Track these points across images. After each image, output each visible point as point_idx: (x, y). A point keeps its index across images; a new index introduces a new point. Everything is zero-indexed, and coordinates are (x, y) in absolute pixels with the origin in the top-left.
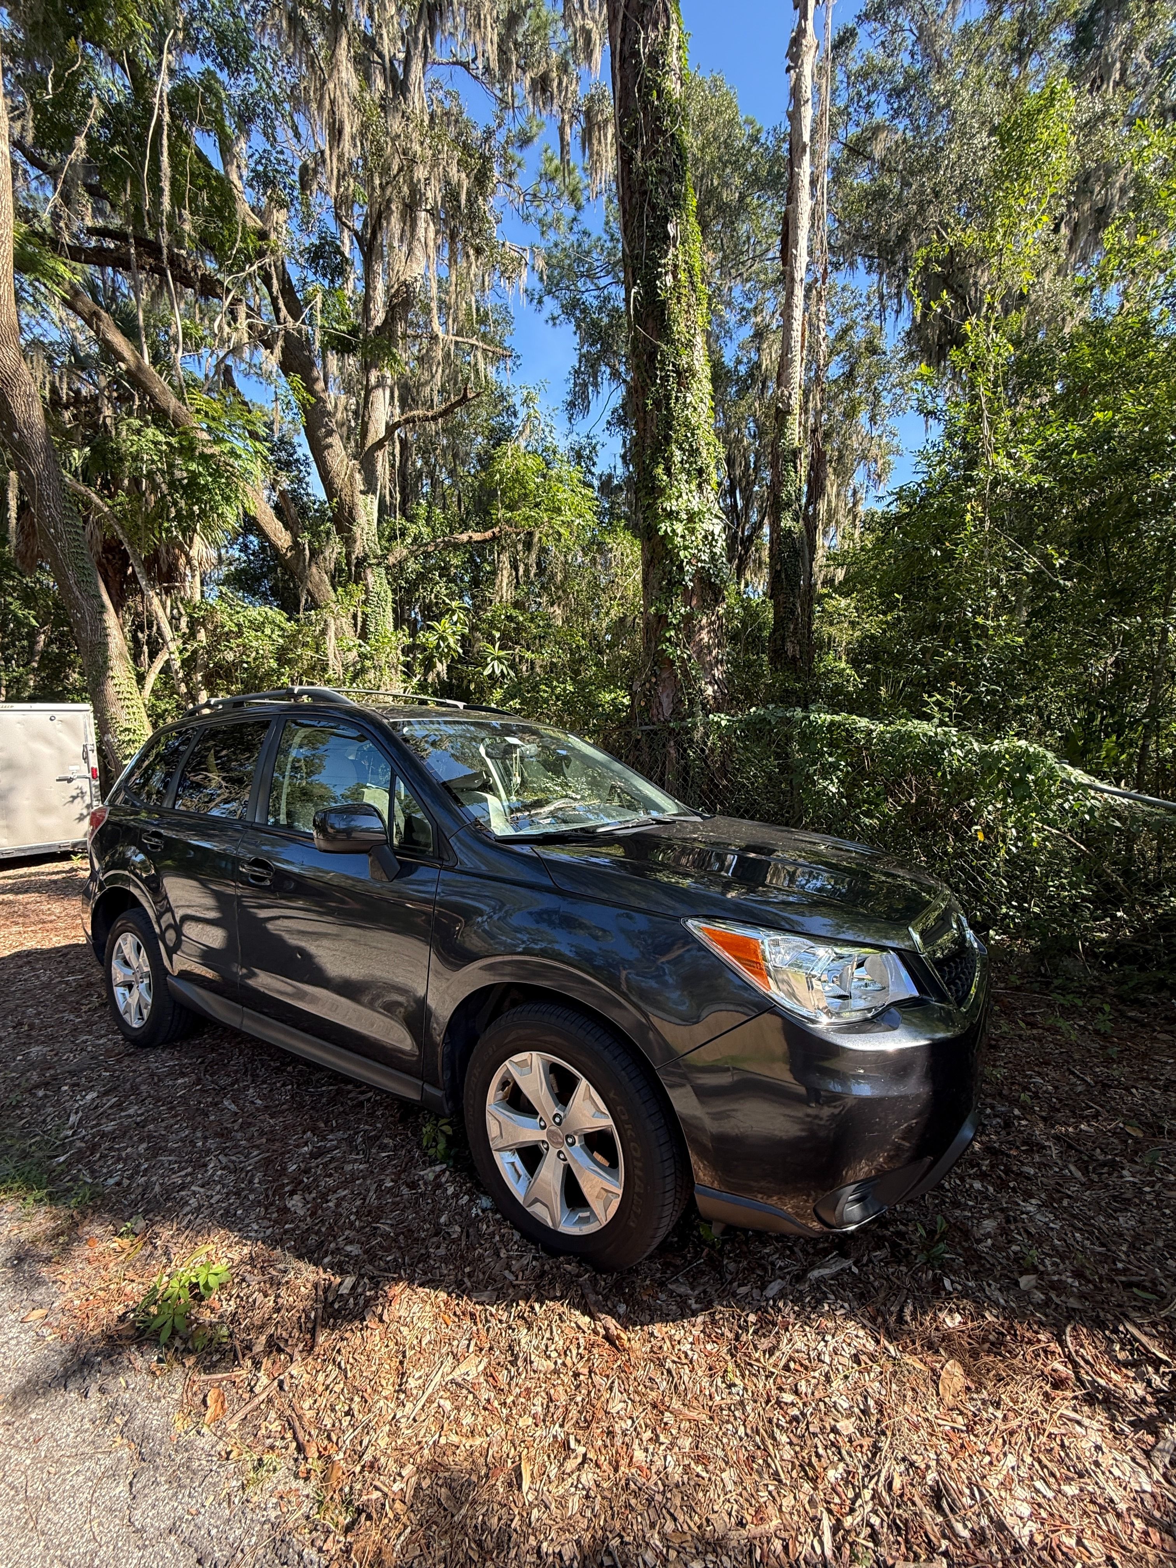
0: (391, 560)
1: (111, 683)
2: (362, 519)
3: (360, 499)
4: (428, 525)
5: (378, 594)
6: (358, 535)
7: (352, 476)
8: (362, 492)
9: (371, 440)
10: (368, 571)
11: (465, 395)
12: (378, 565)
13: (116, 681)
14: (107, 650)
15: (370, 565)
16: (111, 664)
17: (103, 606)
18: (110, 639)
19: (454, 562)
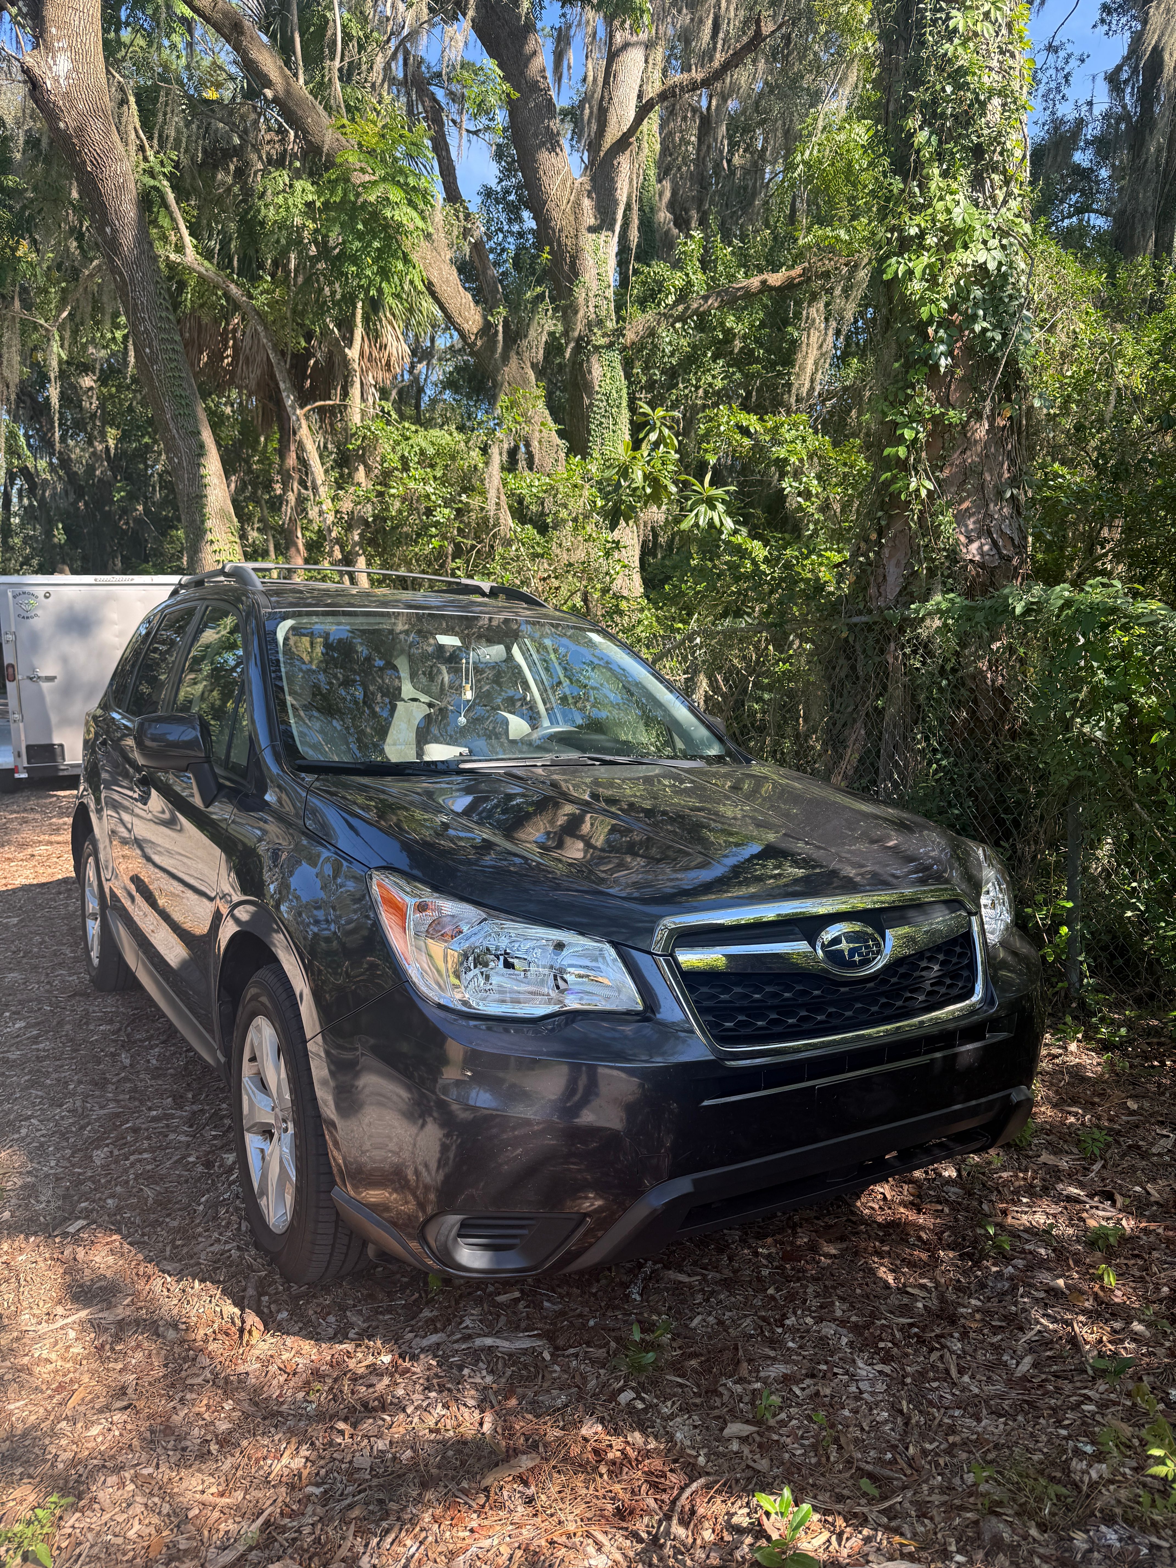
0: (630, 336)
1: (209, 549)
2: (589, 276)
3: (588, 240)
4: (704, 269)
5: (608, 396)
6: (581, 301)
7: (577, 204)
8: (592, 230)
9: (612, 134)
10: (594, 359)
11: (758, 31)
12: (610, 346)
13: (215, 547)
14: (203, 506)
15: (597, 348)
16: (209, 524)
17: (202, 446)
18: (209, 491)
19: (740, 328)
